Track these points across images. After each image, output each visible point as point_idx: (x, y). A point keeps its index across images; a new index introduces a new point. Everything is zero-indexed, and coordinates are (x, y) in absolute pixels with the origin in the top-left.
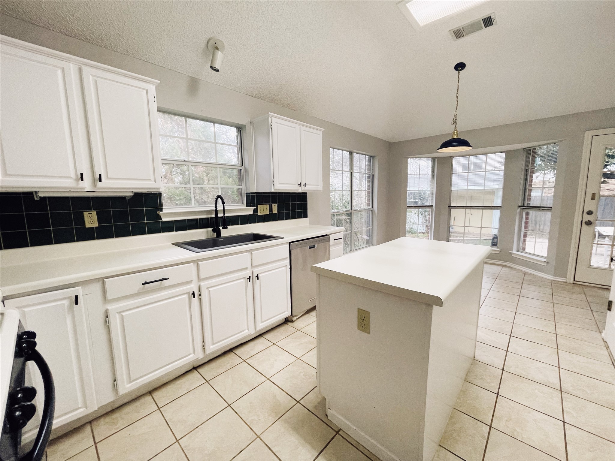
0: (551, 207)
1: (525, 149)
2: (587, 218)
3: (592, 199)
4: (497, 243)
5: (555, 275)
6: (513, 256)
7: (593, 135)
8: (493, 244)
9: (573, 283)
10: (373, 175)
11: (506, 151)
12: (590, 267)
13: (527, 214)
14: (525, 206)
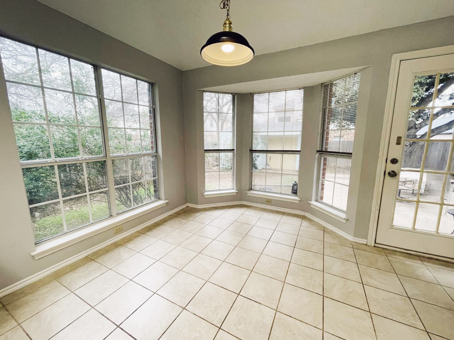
0: (351, 154)
1: (323, 85)
2: (391, 167)
3: (397, 144)
4: (297, 191)
5: (355, 236)
6: (312, 206)
7: (402, 59)
8: (293, 191)
9: (374, 246)
10: (154, 109)
11: (304, 87)
12: (392, 227)
13: (325, 160)
14: (323, 152)
